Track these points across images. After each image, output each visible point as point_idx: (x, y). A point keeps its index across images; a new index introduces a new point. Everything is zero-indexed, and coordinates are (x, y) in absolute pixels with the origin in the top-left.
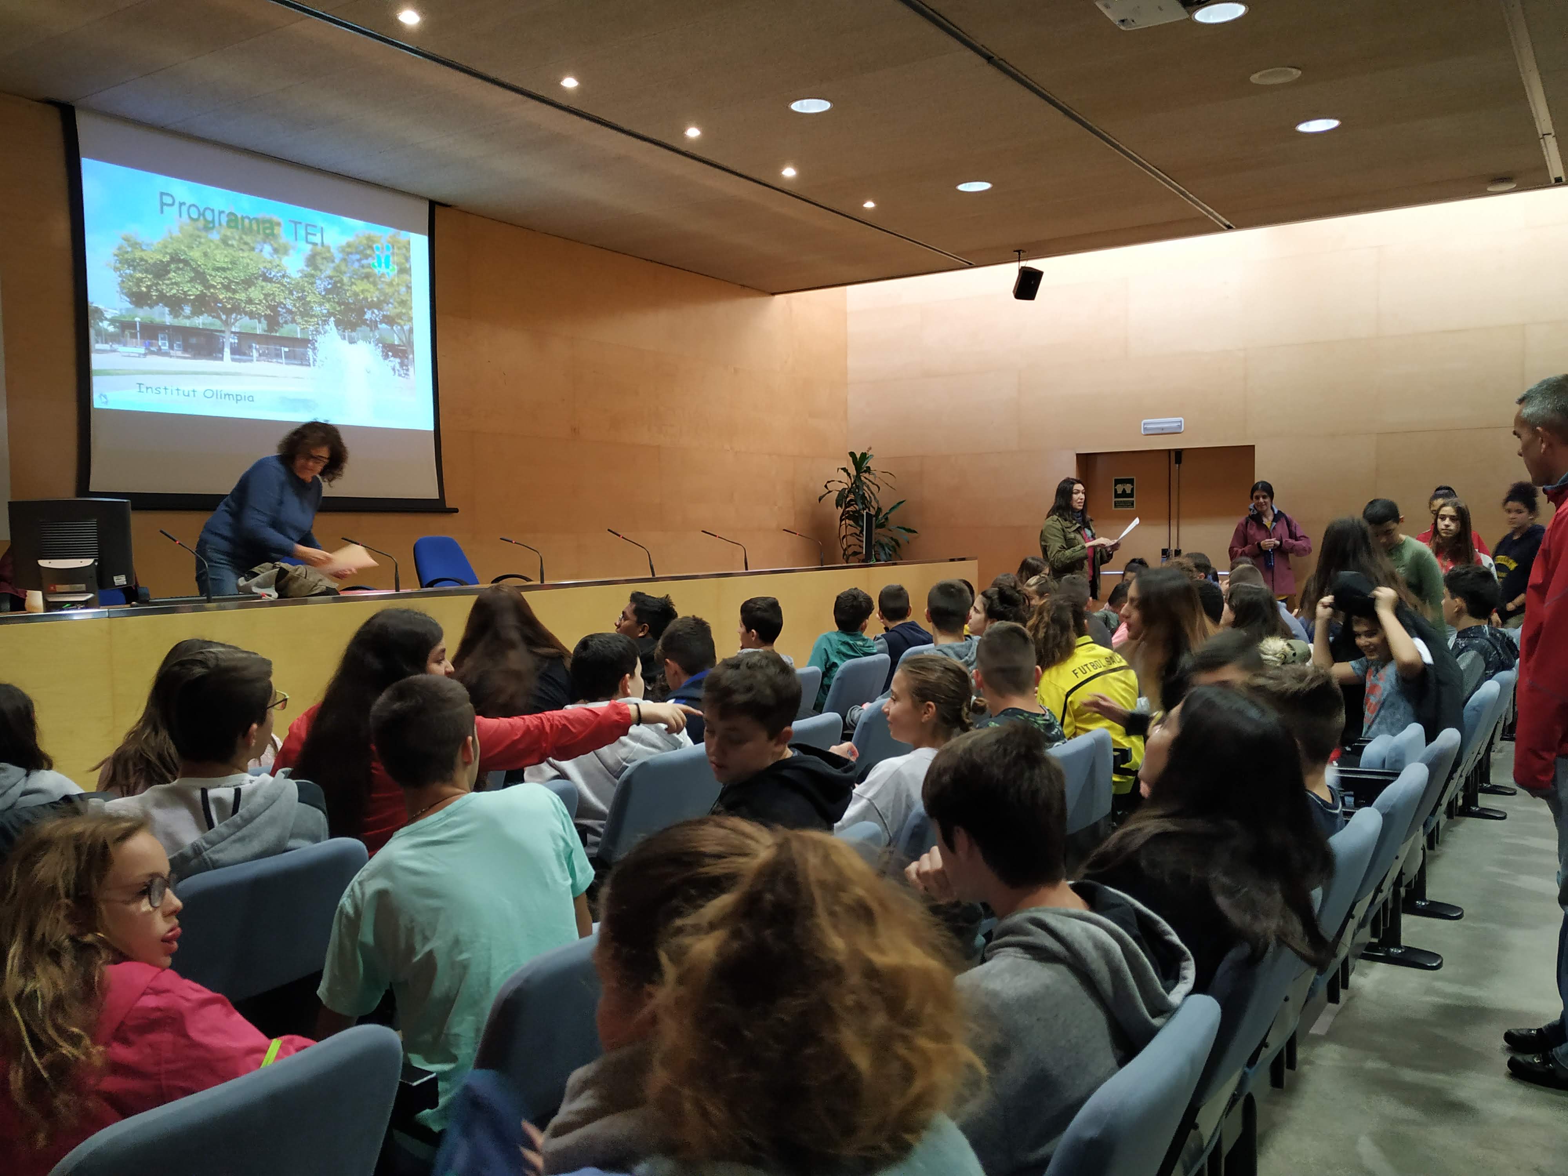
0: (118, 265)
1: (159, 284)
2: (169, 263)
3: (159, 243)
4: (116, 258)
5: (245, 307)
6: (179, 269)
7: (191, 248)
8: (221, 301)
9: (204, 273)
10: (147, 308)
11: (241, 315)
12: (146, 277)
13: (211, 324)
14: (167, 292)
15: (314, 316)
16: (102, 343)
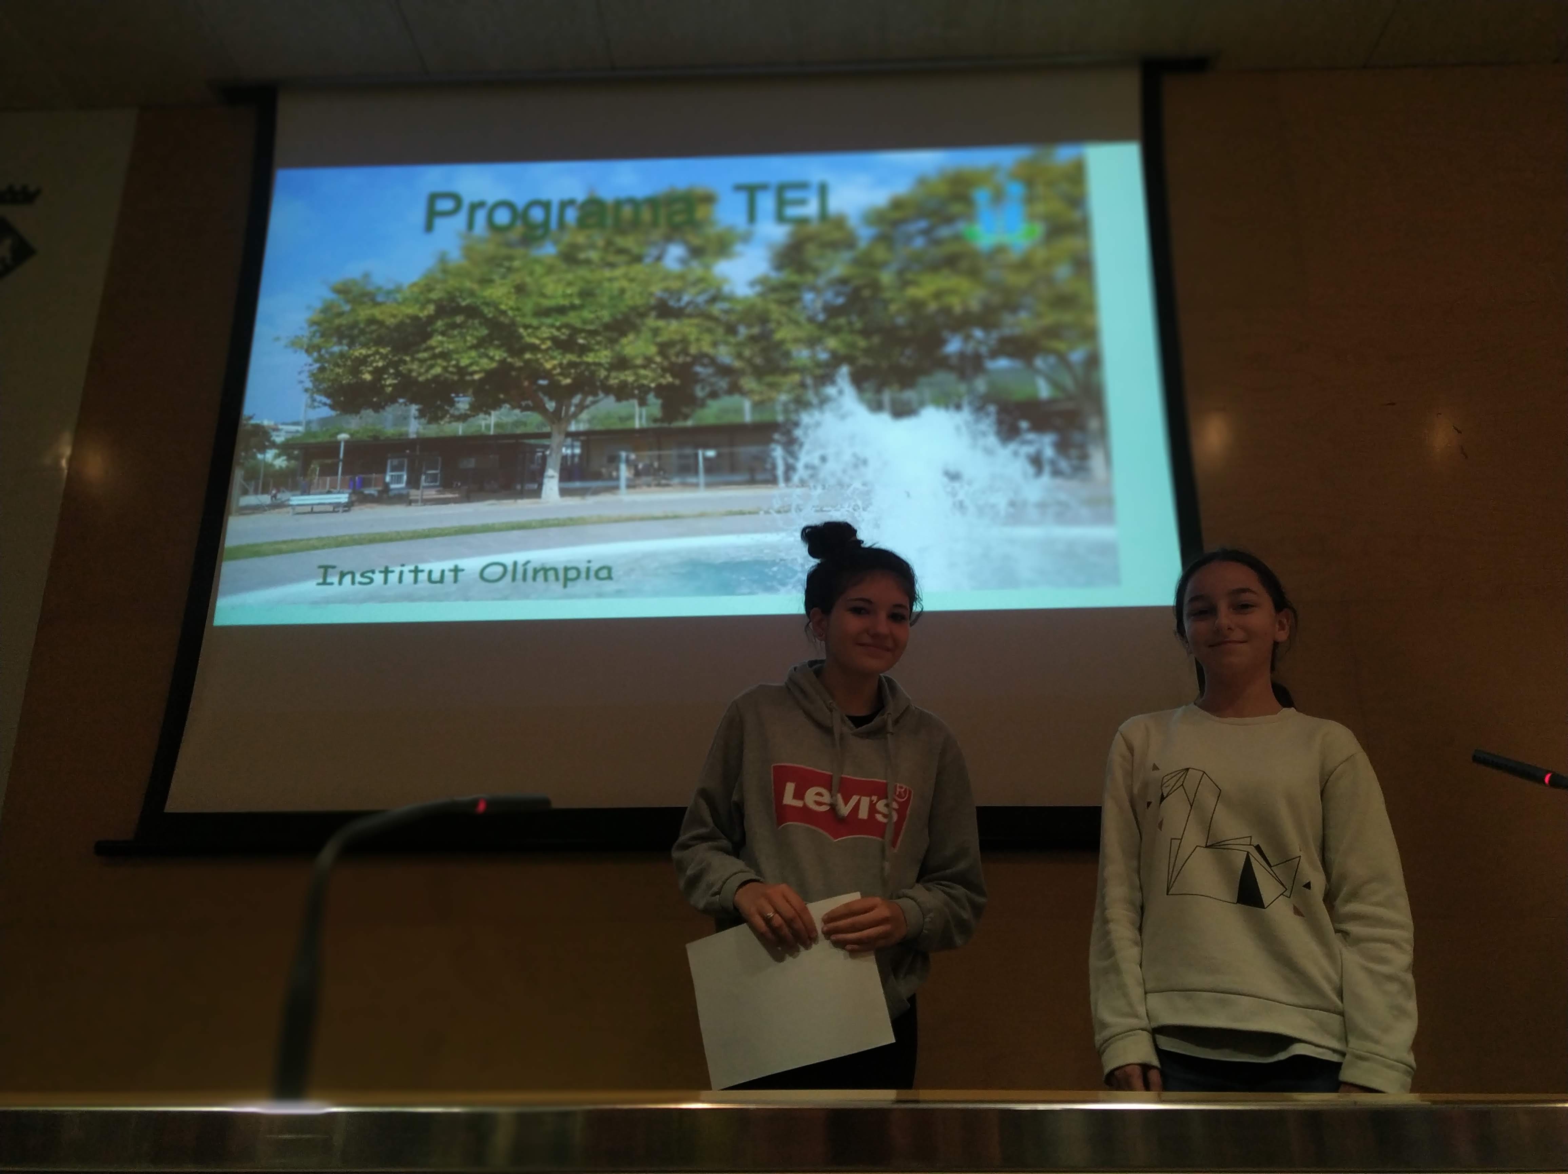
0: (317, 340)
1: (405, 362)
2: (431, 319)
3: (414, 284)
4: (315, 328)
5: (607, 378)
6: (454, 326)
7: (486, 281)
8: (547, 374)
9: (513, 324)
10: (368, 414)
11: (595, 394)
12: (377, 352)
13: (517, 424)
14: (420, 374)
15: (795, 370)
16: (256, 492)
